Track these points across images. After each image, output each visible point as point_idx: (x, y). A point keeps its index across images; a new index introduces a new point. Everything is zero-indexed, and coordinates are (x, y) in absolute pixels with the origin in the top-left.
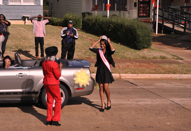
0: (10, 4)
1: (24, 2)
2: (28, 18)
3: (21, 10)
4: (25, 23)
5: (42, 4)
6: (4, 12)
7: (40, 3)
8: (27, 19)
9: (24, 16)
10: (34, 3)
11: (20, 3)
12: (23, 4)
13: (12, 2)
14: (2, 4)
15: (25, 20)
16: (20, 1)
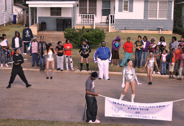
0: (149, 19)
1: (159, 17)
2: (162, 29)
3: (157, 23)
4: (159, 32)
5: (172, 18)
6: (144, 24)
7: (171, 18)
8: (160, 30)
9: (158, 27)
10: (166, 18)
11: (156, 18)
12: (158, 18)
13: (151, 17)
14: (143, 19)
15: (159, 30)
16: (156, 17)
